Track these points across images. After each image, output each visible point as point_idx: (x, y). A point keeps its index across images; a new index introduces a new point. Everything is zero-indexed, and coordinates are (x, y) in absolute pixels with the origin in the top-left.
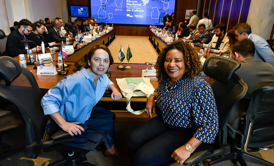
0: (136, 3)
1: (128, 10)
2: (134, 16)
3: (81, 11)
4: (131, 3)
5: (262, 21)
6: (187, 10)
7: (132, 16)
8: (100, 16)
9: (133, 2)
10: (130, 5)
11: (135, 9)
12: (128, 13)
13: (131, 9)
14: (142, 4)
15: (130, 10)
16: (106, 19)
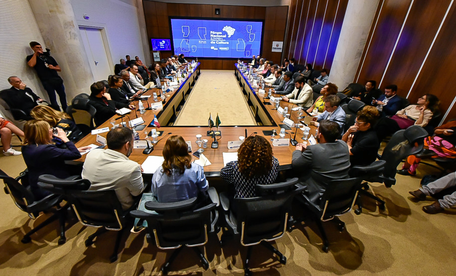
0: (221, 35)
1: (212, 43)
2: (219, 49)
3: (164, 44)
4: (216, 35)
5: (347, 64)
6: (273, 42)
7: (217, 49)
8: (183, 49)
9: (217, 33)
10: (215, 36)
11: (220, 41)
12: (213, 45)
13: (215, 41)
14: (227, 36)
15: (214, 43)
16: (190, 52)
